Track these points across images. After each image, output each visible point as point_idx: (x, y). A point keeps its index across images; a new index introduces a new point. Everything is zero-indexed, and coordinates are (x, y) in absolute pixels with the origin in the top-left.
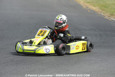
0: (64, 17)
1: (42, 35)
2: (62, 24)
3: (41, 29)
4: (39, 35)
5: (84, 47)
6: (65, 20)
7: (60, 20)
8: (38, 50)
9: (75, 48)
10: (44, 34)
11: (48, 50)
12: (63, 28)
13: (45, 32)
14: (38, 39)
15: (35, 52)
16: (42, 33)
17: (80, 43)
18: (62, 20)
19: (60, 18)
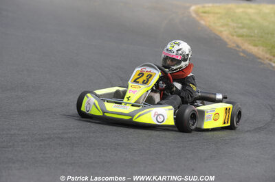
1: (144, 83)
2: (179, 62)
3: (140, 69)
4: (135, 81)
5: (227, 117)
6: (187, 53)
7: (175, 52)
8: (139, 116)
9: (212, 118)
10: (148, 80)
11: (161, 116)
13: (151, 76)
14: (135, 89)
15: (132, 119)
16: (144, 78)
17: (220, 108)
18: (180, 52)
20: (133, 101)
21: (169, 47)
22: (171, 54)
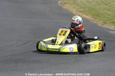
0: (80, 19)
1: (64, 35)
2: (78, 25)
3: (61, 29)
4: (60, 35)
5: (100, 46)
6: (81, 21)
8: (63, 49)
9: (94, 47)
10: (65, 34)
11: (72, 49)
12: (79, 28)
13: (66, 32)
14: (60, 38)
15: (60, 50)
16: (63, 33)
17: (97, 43)
18: (78, 21)
19: (76, 19)
20: (59, 43)
21: (73, 19)
22: (74, 22)
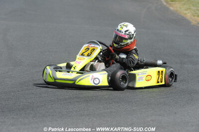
1: (88, 55)
2: (126, 39)
3: (87, 45)
4: (82, 55)
5: (160, 77)
6: (133, 33)
7: (124, 32)
8: (80, 80)
9: (144, 79)
10: (91, 53)
11: (97, 80)
12: (127, 45)
13: (94, 49)
14: (80, 61)
15: (74, 83)
16: (89, 52)
18: (127, 33)
20: (78, 69)
21: (119, 28)
22: (121, 34)
